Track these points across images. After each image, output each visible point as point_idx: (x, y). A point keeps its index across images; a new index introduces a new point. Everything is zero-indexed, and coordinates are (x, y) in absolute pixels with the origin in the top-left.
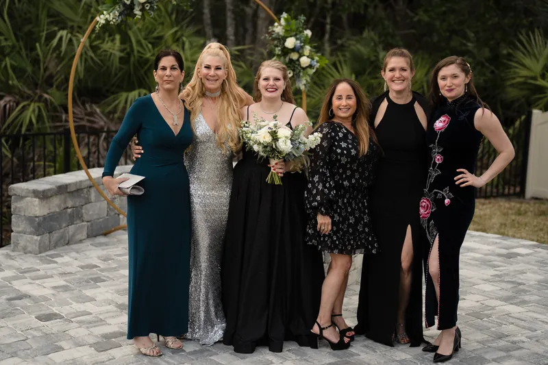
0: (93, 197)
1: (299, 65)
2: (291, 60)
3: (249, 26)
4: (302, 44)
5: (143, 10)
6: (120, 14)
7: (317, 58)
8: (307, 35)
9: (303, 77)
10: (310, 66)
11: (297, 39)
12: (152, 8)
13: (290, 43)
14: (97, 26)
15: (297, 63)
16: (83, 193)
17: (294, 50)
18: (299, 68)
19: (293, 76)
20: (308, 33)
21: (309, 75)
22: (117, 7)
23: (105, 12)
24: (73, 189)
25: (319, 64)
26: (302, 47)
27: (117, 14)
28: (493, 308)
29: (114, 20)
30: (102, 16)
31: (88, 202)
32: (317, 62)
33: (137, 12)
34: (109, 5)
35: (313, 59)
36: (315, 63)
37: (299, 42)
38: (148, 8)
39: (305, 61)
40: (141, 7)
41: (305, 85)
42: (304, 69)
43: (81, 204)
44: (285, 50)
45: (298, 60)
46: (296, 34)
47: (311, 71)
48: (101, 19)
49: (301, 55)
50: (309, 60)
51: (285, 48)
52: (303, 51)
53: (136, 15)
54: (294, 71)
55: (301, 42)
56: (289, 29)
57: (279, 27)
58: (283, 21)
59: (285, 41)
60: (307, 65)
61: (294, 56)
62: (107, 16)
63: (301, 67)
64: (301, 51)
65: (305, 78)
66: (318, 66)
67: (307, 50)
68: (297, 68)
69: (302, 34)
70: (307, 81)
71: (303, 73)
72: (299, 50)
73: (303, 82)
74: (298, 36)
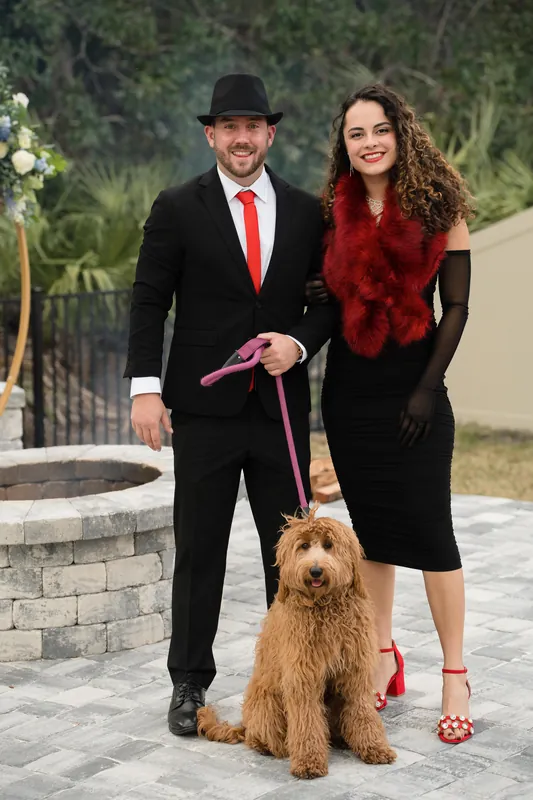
1: (12, 169)
4: (15, 123)
7: (45, 155)
8: (19, 104)
10: (34, 172)
15: (6, 165)
18: (13, 177)
20: (22, 99)
21: (33, 191)
25: (53, 167)
26: (14, 130)
28: (516, 636)
32: (48, 162)
35: (38, 156)
36: (46, 165)
37: (6, 119)
39: (23, 160)
41: (23, 213)
42: (21, 177)
45: (8, 158)
47: (38, 183)
49: (12, 150)
50: (32, 157)
52: (17, 139)
55: (12, 121)
60: (29, 169)
63: (16, 174)
64: (11, 140)
65: (25, 198)
66: (50, 170)
67: (26, 136)
68: (8, 176)
69: (9, 102)
70: (28, 204)
71: (22, 186)
72: (8, 136)
73: (21, 205)
74: (2, 108)
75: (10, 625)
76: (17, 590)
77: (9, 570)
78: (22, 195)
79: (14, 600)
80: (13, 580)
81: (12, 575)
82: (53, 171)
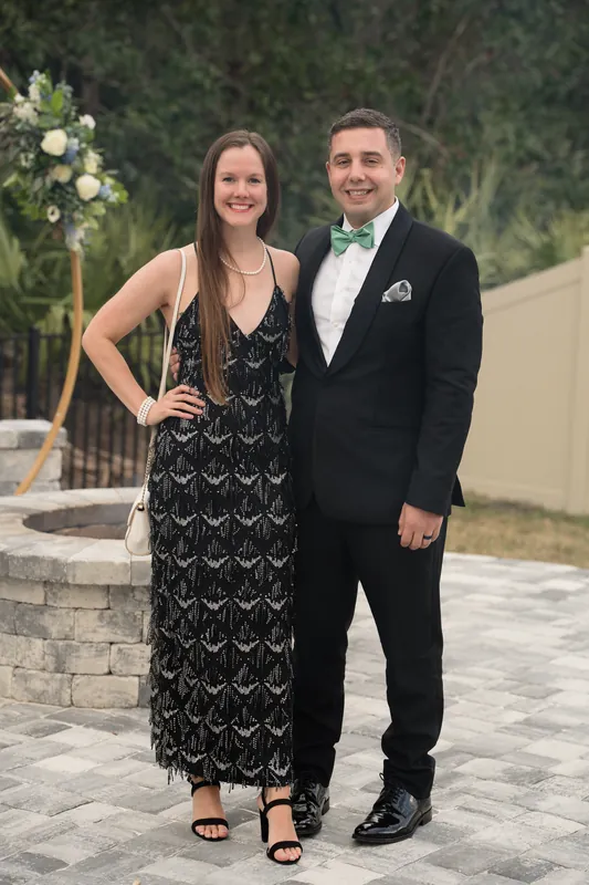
1: (76, 194)
2: (57, 185)
4: (84, 145)
7: (109, 181)
8: (86, 126)
10: (97, 198)
11: (69, 135)
13: (55, 142)
15: (70, 189)
17: (62, 160)
18: (77, 203)
19: (59, 221)
21: (96, 217)
25: (116, 195)
26: (81, 154)
32: (112, 189)
35: (102, 182)
36: (110, 192)
37: (76, 141)
39: (88, 185)
41: (81, 242)
42: (85, 203)
44: (42, 159)
45: (72, 183)
46: (66, 122)
47: (100, 210)
49: (77, 174)
50: (97, 183)
51: (41, 153)
52: (83, 164)
54: (61, 207)
55: (80, 143)
56: (47, 109)
57: (27, 105)
58: (34, 90)
59: (42, 138)
60: (92, 195)
61: (62, 174)
63: (79, 199)
64: (76, 163)
65: (86, 225)
66: (113, 198)
67: (93, 160)
68: (70, 201)
69: (76, 124)
70: (89, 232)
71: (83, 212)
72: (74, 159)
73: (80, 233)
74: (69, 129)
75: (106, 670)
76: (116, 633)
77: (109, 611)
78: (82, 222)
79: (111, 643)
80: (112, 623)
81: (111, 618)
82: (118, 199)
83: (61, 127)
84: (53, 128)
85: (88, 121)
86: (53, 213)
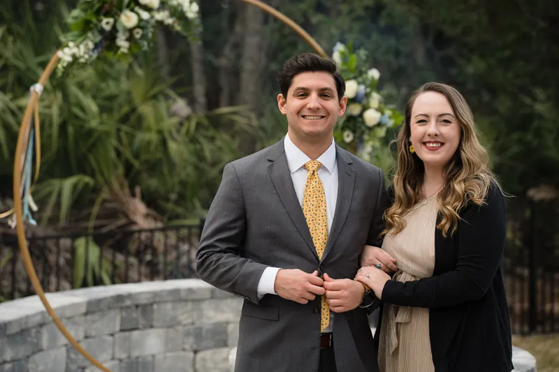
0: (45, 342)
1: (363, 122)
2: (351, 117)
3: (224, 83)
4: (368, 90)
5: (130, 39)
6: (96, 46)
7: (388, 113)
8: (373, 78)
9: (368, 141)
10: (379, 125)
11: (359, 83)
12: (144, 37)
13: (351, 89)
14: (60, 66)
15: (360, 120)
16: (30, 336)
17: (354, 100)
18: (363, 128)
19: (353, 141)
21: (378, 138)
22: (90, 34)
23: (71, 44)
24: (14, 330)
25: (392, 121)
26: (367, 95)
27: (91, 45)
29: (87, 56)
30: (66, 50)
31: (38, 349)
32: (390, 118)
33: (122, 43)
34: (76, 33)
35: (383, 113)
36: (388, 120)
37: (362, 88)
38: (138, 36)
39: (371, 116)
40: (127, 34)
41: (370, 154)
42: (370, 129)
43: (27, 354)
45: (361, 115)
46: (359, 75)
47: (381, 132)
48: (65, 55)
49: (365, 108)
50: (378, 115)
52: (368, 102)
53: (119, 48)
54: (354, 132)
55: (366, 87)
56: (346, 68)
58: (336, 56)
60: (375, 123)
61: (355, 109)
62: (75, 50)
63: (365, 126)
64: (364, 102)
65: (371, 143)
66: (391, 123)
67: (375, 99)
68: (360, 128)
69: (365, 76)
70: (374, 147)
71: (369, 135)
72: (363, 98)
73: (368, 148)
74: (360, 79)
82: (394, 124)
83: (355, 78)
84: (349, 79)
85: (374, 74)
86: (348, 136)
